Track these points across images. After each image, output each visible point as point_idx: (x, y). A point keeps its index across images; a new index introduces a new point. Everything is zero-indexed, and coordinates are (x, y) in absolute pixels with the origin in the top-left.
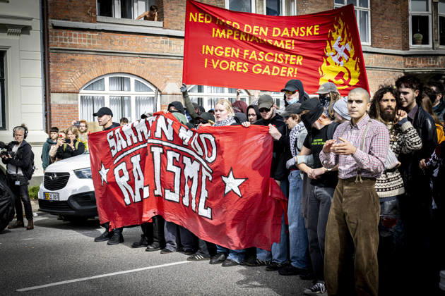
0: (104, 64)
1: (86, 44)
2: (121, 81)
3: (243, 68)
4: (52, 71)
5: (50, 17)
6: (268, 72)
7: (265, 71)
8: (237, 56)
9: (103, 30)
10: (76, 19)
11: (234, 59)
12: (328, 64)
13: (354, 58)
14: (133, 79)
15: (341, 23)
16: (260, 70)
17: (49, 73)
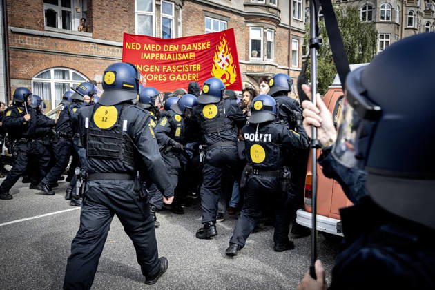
0: (51, 60)
1: (37, 45)
2: (63, 73)
3: (163, 78)
4: (11, 63)
5: (9, 24)
6: (180, 79)
7: (178, 78)
8: (158, 70)
9: (49, 37)
10: (29, 27)
11: (157, 73)
12: (216, 68)
13: (232, 65)
14: (71, 72)
15: (224, 40)
16: (174, 78)
17: (9, 65)
